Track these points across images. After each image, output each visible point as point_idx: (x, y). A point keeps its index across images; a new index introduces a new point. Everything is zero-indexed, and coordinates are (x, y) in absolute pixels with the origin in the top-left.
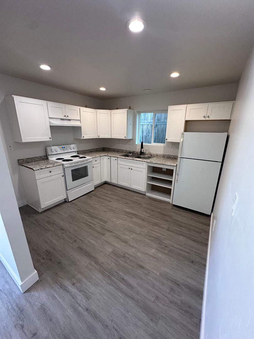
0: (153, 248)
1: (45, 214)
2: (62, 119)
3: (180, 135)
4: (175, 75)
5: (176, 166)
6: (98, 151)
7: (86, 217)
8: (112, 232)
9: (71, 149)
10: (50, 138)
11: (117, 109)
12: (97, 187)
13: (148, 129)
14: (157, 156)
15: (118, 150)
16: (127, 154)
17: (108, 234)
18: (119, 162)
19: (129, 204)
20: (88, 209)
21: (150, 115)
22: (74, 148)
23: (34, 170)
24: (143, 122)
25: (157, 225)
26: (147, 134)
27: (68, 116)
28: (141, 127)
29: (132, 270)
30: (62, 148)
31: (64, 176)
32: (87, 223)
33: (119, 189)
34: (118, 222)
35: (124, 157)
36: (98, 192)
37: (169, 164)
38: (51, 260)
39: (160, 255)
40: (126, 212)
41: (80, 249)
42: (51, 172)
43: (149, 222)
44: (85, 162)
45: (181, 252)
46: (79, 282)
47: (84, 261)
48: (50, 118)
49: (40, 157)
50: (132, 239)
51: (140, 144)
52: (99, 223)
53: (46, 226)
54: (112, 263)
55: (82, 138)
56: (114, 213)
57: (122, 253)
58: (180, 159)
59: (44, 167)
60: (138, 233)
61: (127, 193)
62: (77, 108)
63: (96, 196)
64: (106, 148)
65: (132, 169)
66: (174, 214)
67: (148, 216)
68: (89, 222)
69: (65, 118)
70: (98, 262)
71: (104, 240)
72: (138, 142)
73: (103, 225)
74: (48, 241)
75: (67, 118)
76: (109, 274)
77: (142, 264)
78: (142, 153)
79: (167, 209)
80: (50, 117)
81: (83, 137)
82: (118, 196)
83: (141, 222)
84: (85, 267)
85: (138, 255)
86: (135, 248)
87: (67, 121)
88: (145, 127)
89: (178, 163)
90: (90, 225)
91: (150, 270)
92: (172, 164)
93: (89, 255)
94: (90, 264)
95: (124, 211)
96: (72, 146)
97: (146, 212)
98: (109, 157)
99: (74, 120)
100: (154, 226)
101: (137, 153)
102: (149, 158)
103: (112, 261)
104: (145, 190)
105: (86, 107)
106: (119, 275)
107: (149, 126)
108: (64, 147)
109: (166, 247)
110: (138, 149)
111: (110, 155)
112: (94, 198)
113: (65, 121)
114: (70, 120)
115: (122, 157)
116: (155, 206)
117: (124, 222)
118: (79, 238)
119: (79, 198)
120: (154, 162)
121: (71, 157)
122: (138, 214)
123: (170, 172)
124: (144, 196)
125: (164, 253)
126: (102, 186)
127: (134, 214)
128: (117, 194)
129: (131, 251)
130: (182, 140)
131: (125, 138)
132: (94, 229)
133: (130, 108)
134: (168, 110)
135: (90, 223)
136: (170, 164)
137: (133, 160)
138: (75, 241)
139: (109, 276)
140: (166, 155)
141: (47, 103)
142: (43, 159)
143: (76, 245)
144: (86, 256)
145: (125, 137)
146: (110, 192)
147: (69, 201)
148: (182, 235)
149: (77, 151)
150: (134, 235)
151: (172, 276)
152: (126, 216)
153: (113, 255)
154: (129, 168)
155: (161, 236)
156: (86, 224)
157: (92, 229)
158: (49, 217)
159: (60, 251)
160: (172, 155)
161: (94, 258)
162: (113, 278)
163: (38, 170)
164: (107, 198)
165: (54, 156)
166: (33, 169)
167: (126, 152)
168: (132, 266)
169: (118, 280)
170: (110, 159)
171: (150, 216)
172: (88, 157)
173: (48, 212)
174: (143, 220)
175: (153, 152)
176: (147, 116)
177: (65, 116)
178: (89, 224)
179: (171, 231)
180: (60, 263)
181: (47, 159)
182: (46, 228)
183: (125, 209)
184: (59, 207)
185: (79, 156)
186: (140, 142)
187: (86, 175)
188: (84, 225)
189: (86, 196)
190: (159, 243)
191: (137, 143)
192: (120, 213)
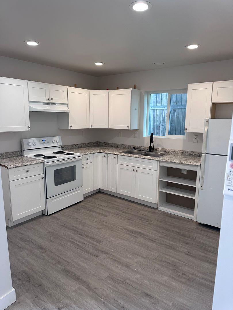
0: (165, 275)
1: (17, 229)
2: (44, 103)
3: (203, 122)
4: (193, 47)
5: (200, 166)
6: (90, 147)
7: (72, 234)
8: (108, 254)
9: (54, 143)
10: (29, 128)
11: (118, 89)
12: (87, 197)
13: (163, 115)
14: (174, 153)
15: (117, 145)
16: (131, 150)
17: (102, 256)
18: (120, 162)
19: (132, 220)
20: (75, 225)
21: (164, 97)
22: (57, 141)
23: (8, 168)
24: (154, 106)
25: (172, 248)
26: (161, 122)
27: (52, 99)
28: (151, 113)
29: (135, 298)
30: (42, 141)
31: (45, 178)
32: (75, 242)
33: (118, 200)
34: (117, 242)
35: (126, 154)
36: (88, 203)
37: (189, 164)
38: (29, 281)
39: (174, 284)
40: (128, 230)
41: (66, 272)
42: (28, 171)
43: (160, 244)
44: (73, 160)
45: (205, 282)
46: (67, 307)
47: (71, 285)
48: (30, 102)
49: (14, 152)
50: (135, 262)
51: (150, 136)
52: (90, 243)
53: (19, 243)
54: (109, 289)
55: (70, 128)
56: (112, 231)
57: (122, 279)
58: (205, 156)
59: (20, 165)
60: (145, 256)
61: (130, 206)
62: (64, 88)
63: (85, 208)
64: (101, 142)
65: (137, 171)
66: (199, 235)
67: (160, 237)
68: (76, 241)
69: (48, 101)
70: (90, 288)
71: (98, 262)
72: (146, 134)
73: (96, 245)
74: (24, 261)
75: (51, 102)
76: (104, 301)
77: (149, 292)
78: (151, 149)
79: (187, 229)
80: (29, 100)
81: (71, 126)
82: (116, 209)
83: (150, 243)
84: (74, 291)
85: (144, 281)
86: (140, 273)
87: (50, 106)
88: (158, 113)
89: (202, 162)
90: (78, 245)
91: (160, 300)
92: (194, 164)
93: (78, 279)
94: (79, 288)
95: (125, 229)
96: (56, 138)
97: (157, 231)
98: (106, 155)
99: (60, 104)
100: (167, 249)
101: (145, 149)
102: (162, 155)
103: (109, 287)
104: (156, 202)
105: (75, 86)
106: (118, 303)
107: (164, 111)
108: (45, 140)
109: (184, 274)
110: (146, 144)
111: (106, 152)
112: (83, 210)
113: (48, 105)
114: (54, 104)
115: (123, 154)
116: (171, 224)
117: (125, 242)
118: (64, 258)
119: (62, 211)
120: (169, 161)
121: (54, 153)
122: (146, 233)
123: (192, 175)
124: (156, 211)
125: (181, 282)
126: (94, 196)
127: (140, 233)
128: (115, 206)
129: (135, 277)
130: (206, 129)
131: (128, 129)
132: (84, 249)
133: (135, 87)
134: (187, 89)
135: (79, 241)
136: (191, 164)
137: (139, 158)
138: (59, 262)
139: (104, 303)
140: (187, 151)
141: (28, 83)
142: (17, 156)
143: (61, 267)
144: (75, 280)
145: (128, 127)
146: (105, 204)
147: (49, 214)
148: (207, 261)
149: (62, 146)
150: (140, 259)
151: (189, 308)
152: (128, 235)
153: (110, 280)
154: (134, 170)
155: (178, 261)
156: (73, 243)
157: (80, 249)
158: (22, 233)
159: (40, 272)
160: (196, 152)
161: (85, 282)
162: (110, 305)
163: (13, 168)
164: (101, 212)
165: (30, 152)
166: (6, 167)
167: (129, 147)
168: (135, 294)
169: (116, 307)
170: (106, 157)
171: (162, 236)
172: (76, 154)
173: (20, 227)
174: (152, 241)
175: (168, 147)
176: (161, 97)
177: (49, 99)
178: (77, 243)
179: (193, 257)
180: (40, 285)
181: (22, 155)
182: (19, 245)
183: (127, 226)
184: (34, 222)
185: (64, 153)
186: (149, 135)
187: (73, 178)
188: (70, 244)
189: (72, 209)
190: (173, 270)
191: (144, 135)
192: (120, 231)
